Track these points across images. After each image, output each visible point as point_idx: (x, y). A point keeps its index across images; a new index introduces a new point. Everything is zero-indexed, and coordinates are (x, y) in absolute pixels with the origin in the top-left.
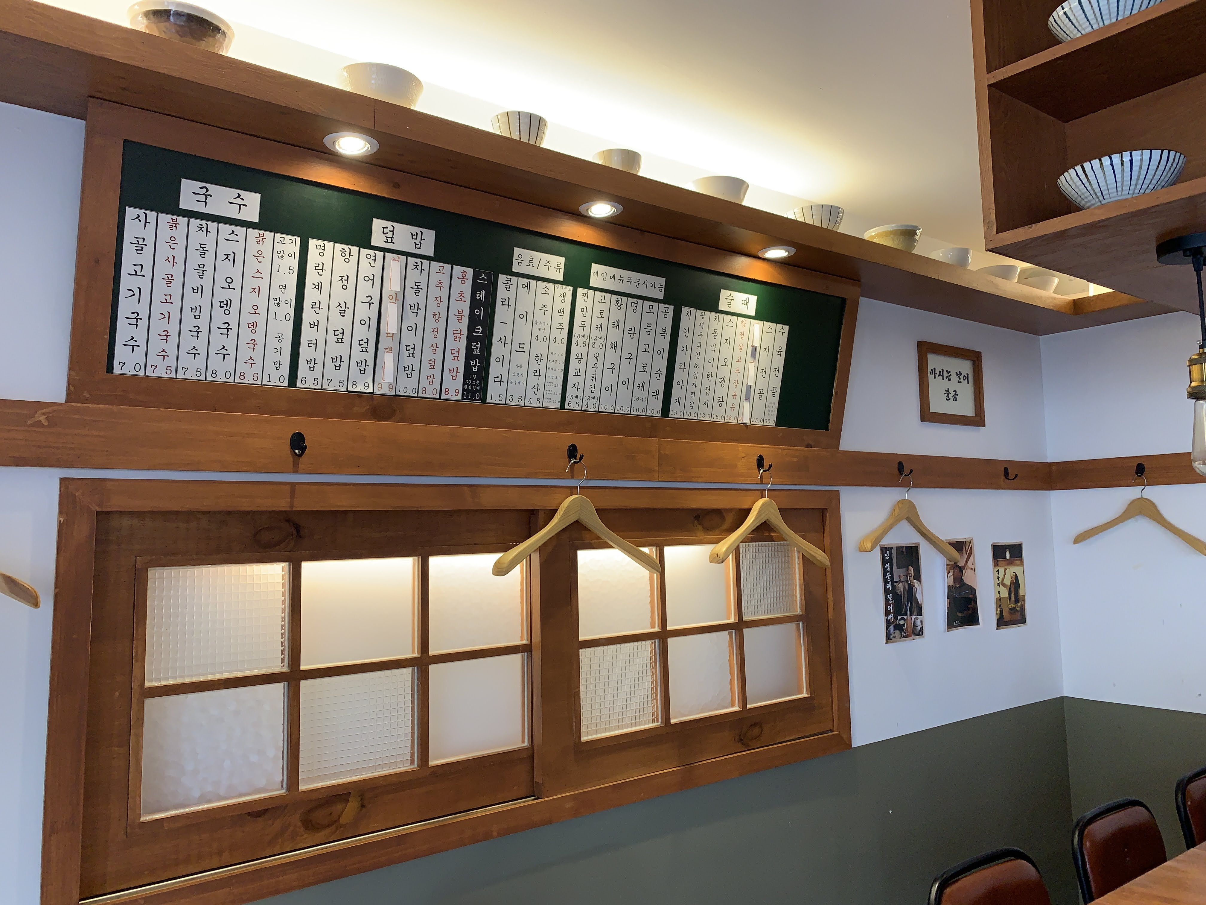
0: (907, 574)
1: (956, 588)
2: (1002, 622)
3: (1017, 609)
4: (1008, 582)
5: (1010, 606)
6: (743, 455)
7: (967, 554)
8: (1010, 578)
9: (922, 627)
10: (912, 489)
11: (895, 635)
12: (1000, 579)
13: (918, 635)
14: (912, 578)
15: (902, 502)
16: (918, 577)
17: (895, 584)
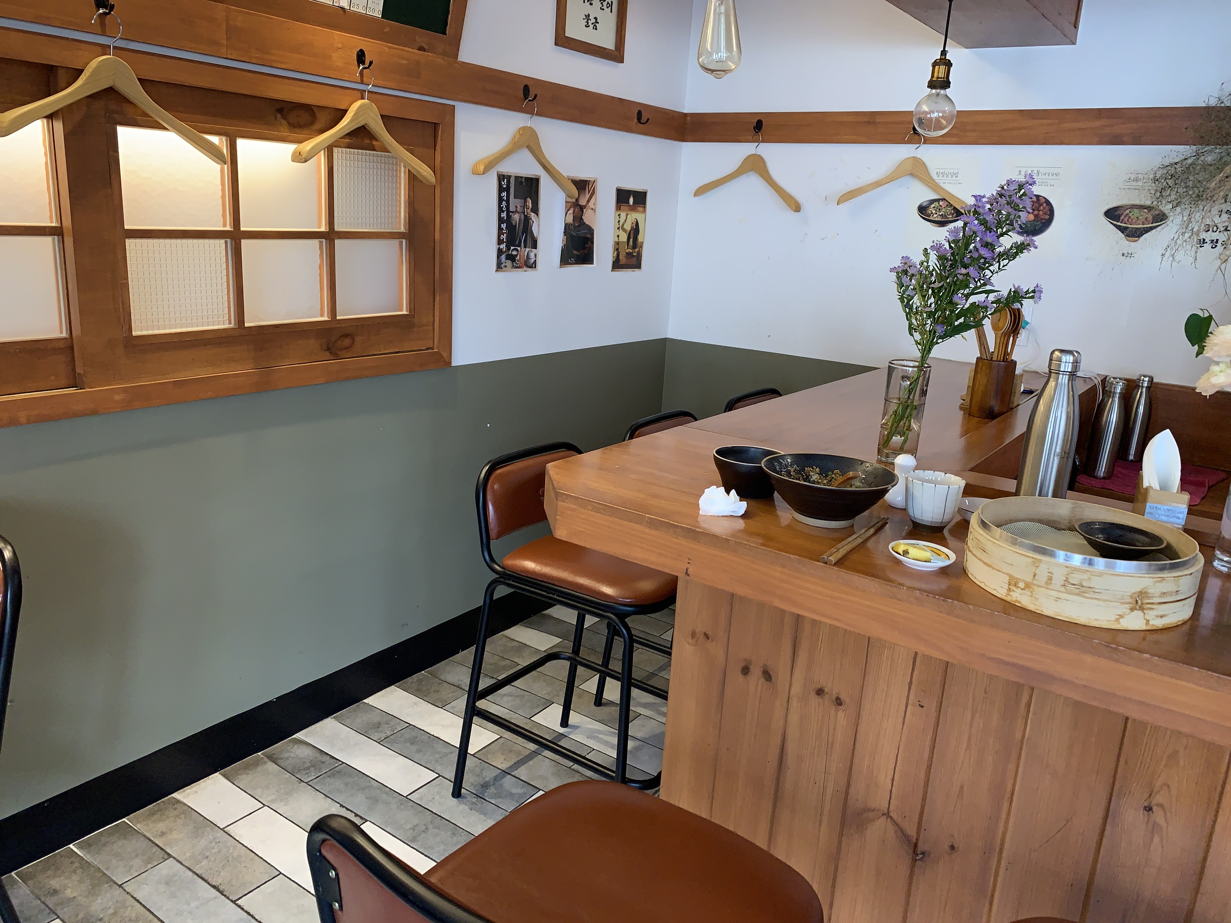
0: (525, 205)
1: (575, 227)
2: (617, 265)
3: (634, 254)
4: (628, 227)
5: (627, 251)
6: (340, 45)
7: (590, 193)
8: (630, 223)
9: (536, 260)
10: (534, 117)
11: (506, 264)
12: (621, 223)
13: (531, 267)
14: (529, 210)
15: (524, 128)
16: (535, 210)
17: (511, 214)
